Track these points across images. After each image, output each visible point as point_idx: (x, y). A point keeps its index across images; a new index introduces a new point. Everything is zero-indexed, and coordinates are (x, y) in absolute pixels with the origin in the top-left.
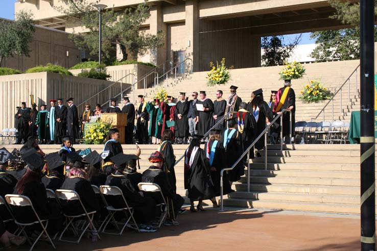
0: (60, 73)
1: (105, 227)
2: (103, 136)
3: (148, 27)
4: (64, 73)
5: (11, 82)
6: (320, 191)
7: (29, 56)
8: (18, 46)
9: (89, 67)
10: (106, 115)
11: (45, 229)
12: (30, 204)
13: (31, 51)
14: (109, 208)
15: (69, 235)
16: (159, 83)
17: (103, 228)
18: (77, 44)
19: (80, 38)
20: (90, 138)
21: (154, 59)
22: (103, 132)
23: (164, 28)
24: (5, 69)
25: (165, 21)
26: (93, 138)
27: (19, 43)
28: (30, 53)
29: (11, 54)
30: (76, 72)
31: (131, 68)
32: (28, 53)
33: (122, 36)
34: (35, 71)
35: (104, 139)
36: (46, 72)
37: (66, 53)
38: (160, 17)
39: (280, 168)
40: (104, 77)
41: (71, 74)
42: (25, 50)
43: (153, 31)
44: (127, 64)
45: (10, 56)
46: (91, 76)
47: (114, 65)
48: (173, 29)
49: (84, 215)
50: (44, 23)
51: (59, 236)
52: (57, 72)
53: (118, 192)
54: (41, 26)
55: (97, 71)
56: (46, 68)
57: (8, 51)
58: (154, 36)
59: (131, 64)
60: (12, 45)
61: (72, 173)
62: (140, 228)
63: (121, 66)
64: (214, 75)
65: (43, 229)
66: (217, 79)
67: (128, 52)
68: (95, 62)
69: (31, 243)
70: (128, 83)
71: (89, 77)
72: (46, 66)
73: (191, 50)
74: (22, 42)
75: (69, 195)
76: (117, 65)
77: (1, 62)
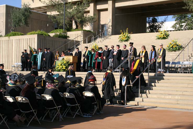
0: (44, 35)
1: (66, 114)
2: (65, 67)
3: (88, 12)
4: (46, 35)
5: (19, 39)
6: (177, 97)
7: (28, 26)
8: (23, 21)
9: (58, 32)
10: (67, 57)
11: (35, 114)
12: (28, 101)
13: (29, 24)
14: (68, 104)
15: (48, 117)
16: (94, 40)
17: (65, 114)
18: (52, 20)
19: (54, 17)
20: (58, 69)
21: (91, 28)
22: (65, 65)
23: (97, 13)
24: (17, 33)
25: (97, 8)
26: (60, 69)
27: (23, 19)
28: (29, 25)
29: (19, 25)
30: (52, 35)
31: (80, 33)
33: (75, 16)
34: (31, 34)
35: (66, 69)
36: (37, 35)
37: (47, 25)
38: (95, 7)
39: (156, 85)
40: (66, 37)
41: (49, 36)
42: (26, 23)
43: (91, 14)
44: (78, 31)
46: (60, 36)
47: (71, 31)
48: (102, 13)
49: (55, 108)
50: (36, 10)
51: (42, 118)
52: (42, 34)
53: (73, 96)
54: (34, 11)
55: (63, 34)
56: (37, 32)
57: (18, 24)
58: (92, 17)
59: (80, 31)
60: (20, 20)
61: (49, 86)
62: (84, 115)
63: (75, 32)
64: (123, 37)
65: (34, 115)
66: (124, 39)
67: (78, 24)
68: (61, 30)
69: (28, 122)
70: (78, 40)
71: (58, 37)
72: (37, 31)
73: (110, 24)
74: (25, 19)
75: (48, 97)
76: (73, 31)
77: (14, 29)
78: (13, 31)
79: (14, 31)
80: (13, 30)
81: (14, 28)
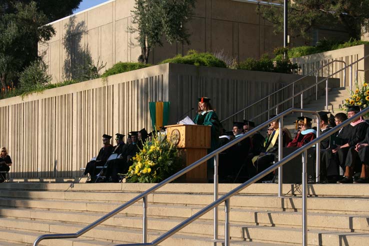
0: (196, 64)
4: (202, 63)
8: (166, 28)
10: (172, 129)
27: (166, 22)
29: (159, 42)
32: (186, 39)
36: (168, 63)
45: (157, 44)
60: (159, 26)
72: (186, 54)
74: (171, 20)
77: (148, 54)
78: (145, 61)
79: (147, 60)
80: (144, 57)
81: (146, 53)
